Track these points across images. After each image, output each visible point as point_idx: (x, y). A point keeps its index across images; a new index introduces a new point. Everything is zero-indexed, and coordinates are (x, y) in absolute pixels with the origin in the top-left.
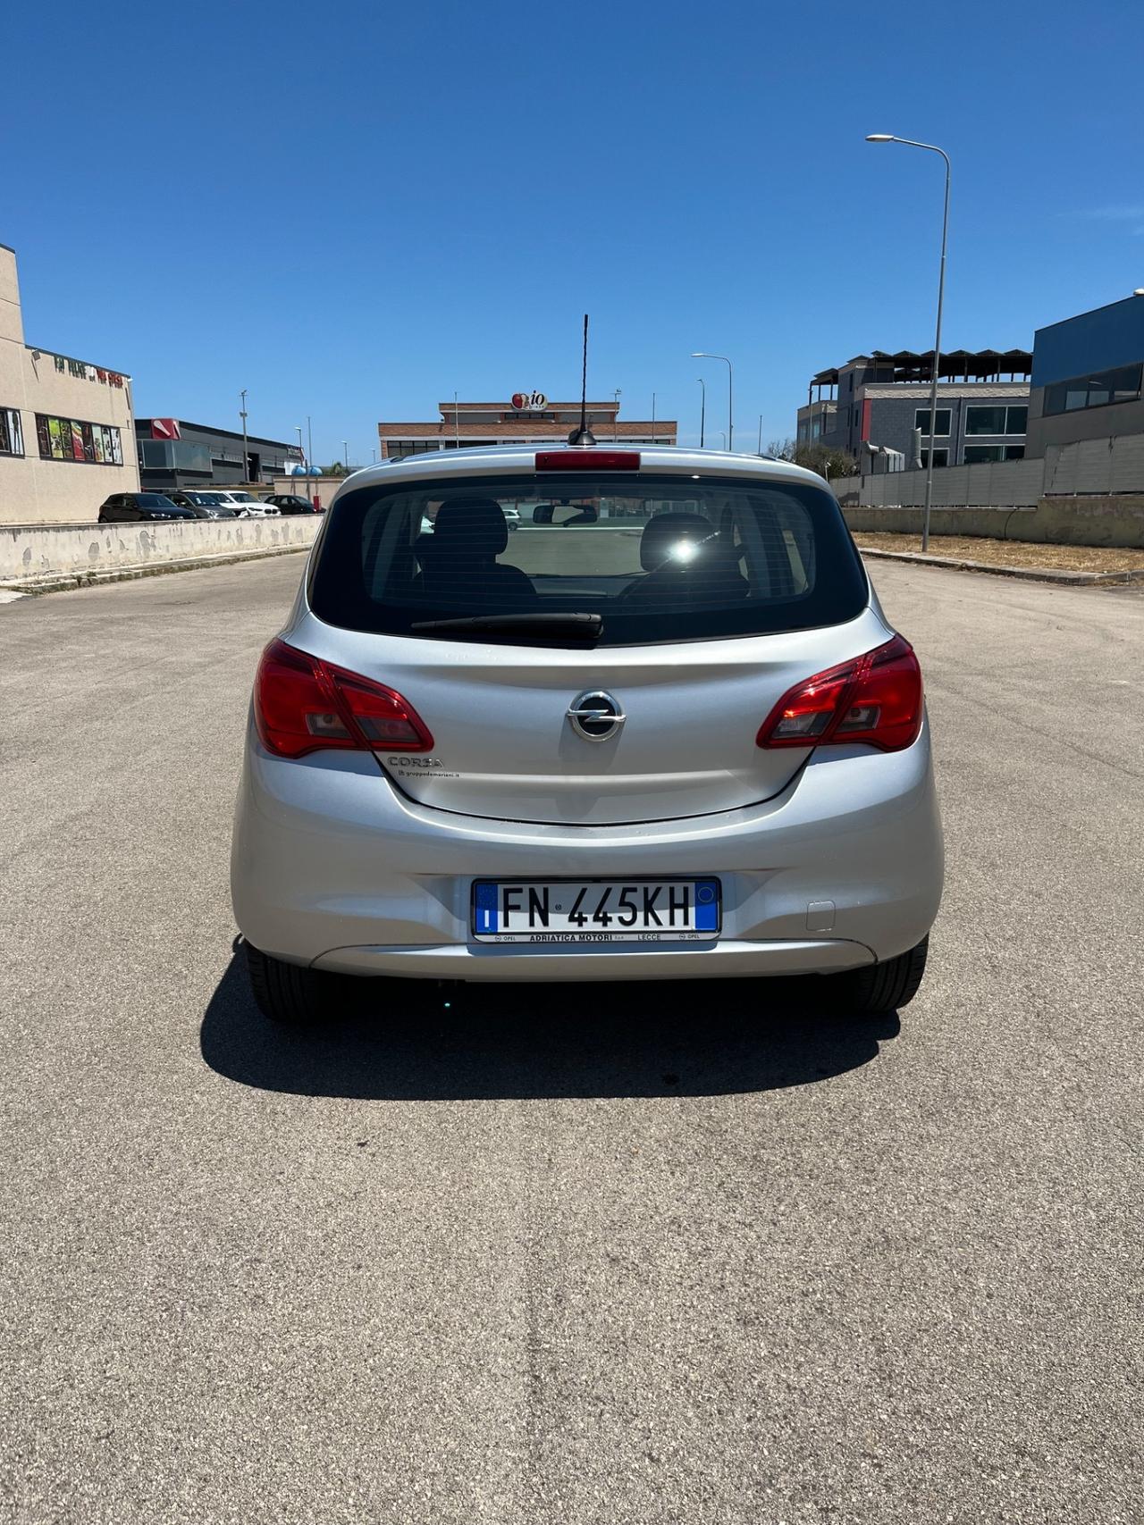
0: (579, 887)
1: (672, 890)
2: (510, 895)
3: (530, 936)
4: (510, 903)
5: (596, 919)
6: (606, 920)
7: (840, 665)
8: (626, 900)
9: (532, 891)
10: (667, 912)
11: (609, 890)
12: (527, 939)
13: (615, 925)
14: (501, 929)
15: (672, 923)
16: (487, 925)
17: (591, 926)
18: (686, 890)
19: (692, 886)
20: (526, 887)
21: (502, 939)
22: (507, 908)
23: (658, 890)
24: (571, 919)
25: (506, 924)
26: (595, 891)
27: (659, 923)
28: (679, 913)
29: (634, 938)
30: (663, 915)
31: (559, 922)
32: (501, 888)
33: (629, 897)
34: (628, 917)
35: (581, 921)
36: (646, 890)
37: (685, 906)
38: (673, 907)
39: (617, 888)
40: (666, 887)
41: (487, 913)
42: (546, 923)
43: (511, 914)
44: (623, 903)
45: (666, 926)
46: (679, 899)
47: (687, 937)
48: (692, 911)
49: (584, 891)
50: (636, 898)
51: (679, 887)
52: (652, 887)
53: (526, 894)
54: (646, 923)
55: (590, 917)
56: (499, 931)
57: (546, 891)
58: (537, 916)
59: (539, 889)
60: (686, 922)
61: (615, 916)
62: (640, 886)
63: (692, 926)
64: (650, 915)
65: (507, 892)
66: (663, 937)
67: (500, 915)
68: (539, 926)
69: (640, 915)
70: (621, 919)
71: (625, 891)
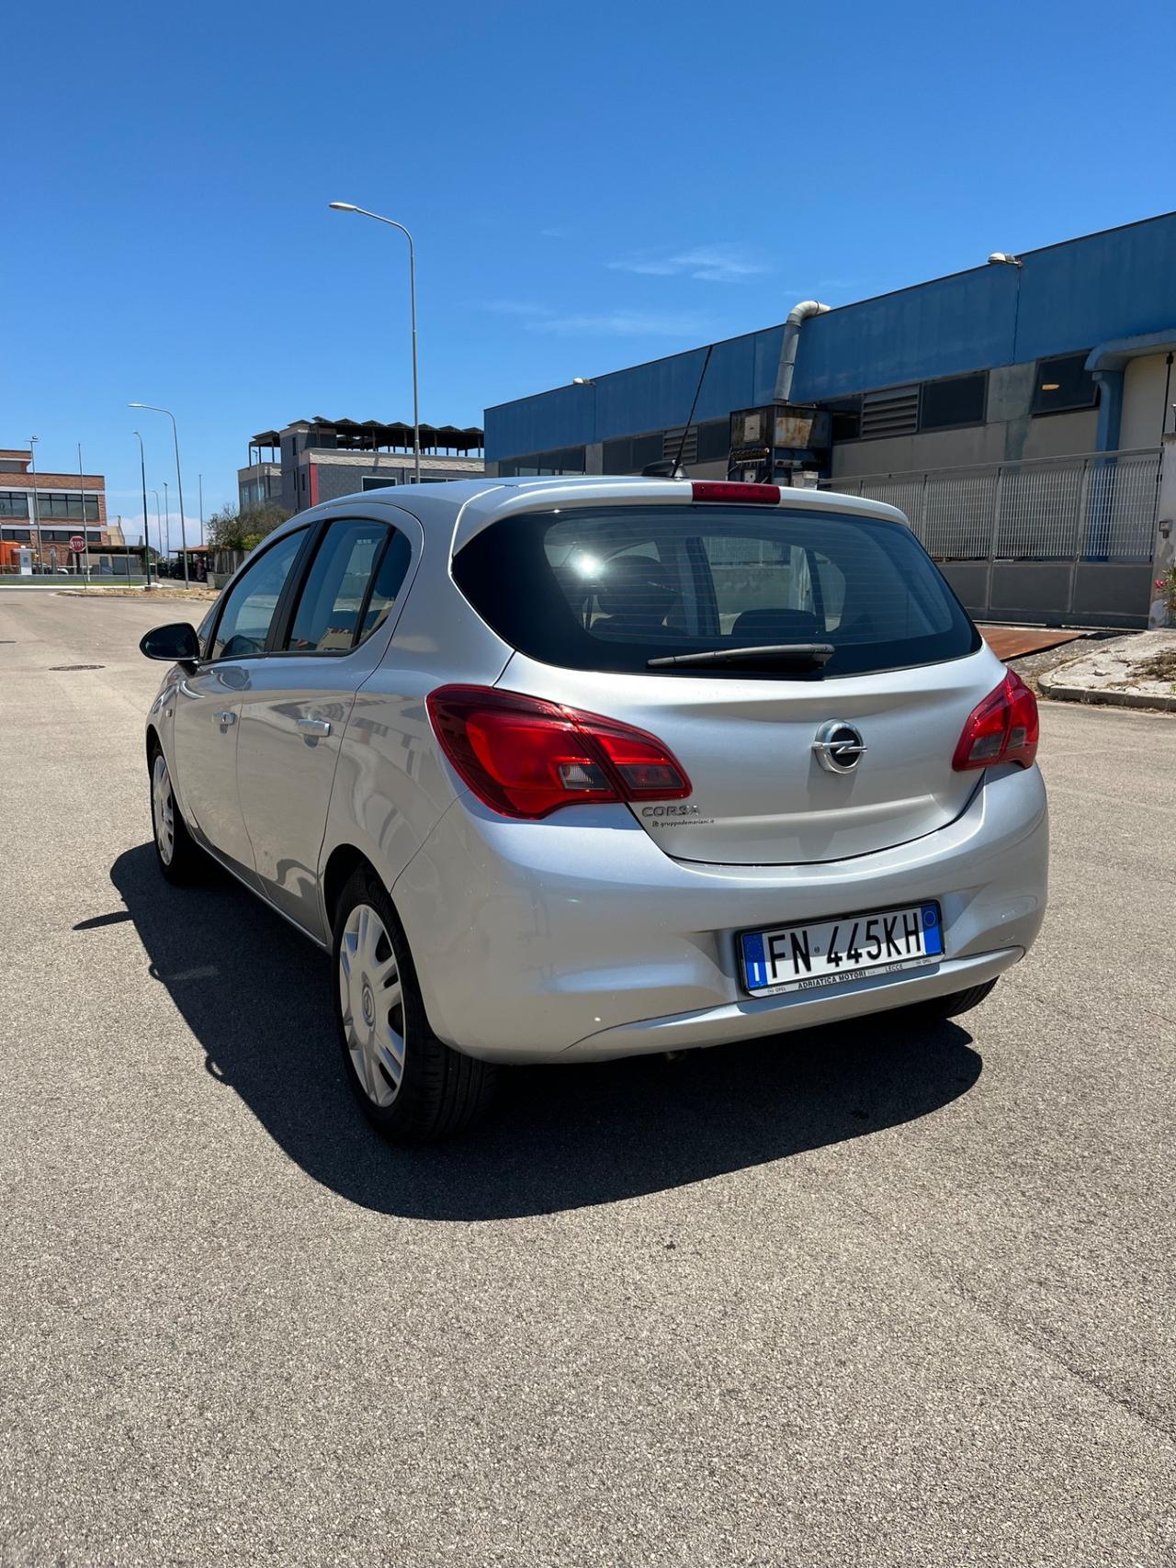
0: (830, 927)
1: (905, 917)
2: (775, 943)
3: (797, 985)
4: (776, 952)
5: (850, 957)
6: (857, 957)
7: (988, 696)
8: (871, 934)
9: (793, 936)
10: (904, 940)
11: (856, 925)
12: (795, 987)
13: (865, 961)
14: (771, 981)
15: (909, 951)
16: (757, 979)
17: (847, 964)
18: (915, 915)
19: (918, 911)
20: (787, 933)
21: (775, 991)
22: (774, 957)
23: (895, 918)
24: (830, 960)
25: (775, 975)
26: (846, 927)
27: (899, 953)
28: (912, 939)
29: (882, 970)
30: (901, 943)
31: (820, 965)
32: (765, 937)
33: (875, 930)
34: (874, 950)
35: (837, 960)
36: (885, 920)
37: (916, 933)
38: (908, 934)
39: (863, 921)
40: (900, 914)
41: (756, 965)
42: (808, 968)
43: (778, 963)
44: (869, 937)
45: (905, 956)
46: (911, 927)
47: (922, 963)
48: (921, 935)
49: (836, 929)
50: (878, 931)
51: (910, 913)
52: (889, 917)
53: (788, 938)
54: (889, 955)
55: (844, 955)
56: (769, 983)
57: (805, 933)
58: (800, 961)
59: (798, 932)
60: (919, 949)
61: (863, 951)
62: (880, 917)
63: (923, 952)
64: (891, 945)
65: (771, 940)
66: (906, 966)
67: (768, 965)
68: (804, 974)
69: (884, 946)
70: (869, 953)
71: (870, 924)
